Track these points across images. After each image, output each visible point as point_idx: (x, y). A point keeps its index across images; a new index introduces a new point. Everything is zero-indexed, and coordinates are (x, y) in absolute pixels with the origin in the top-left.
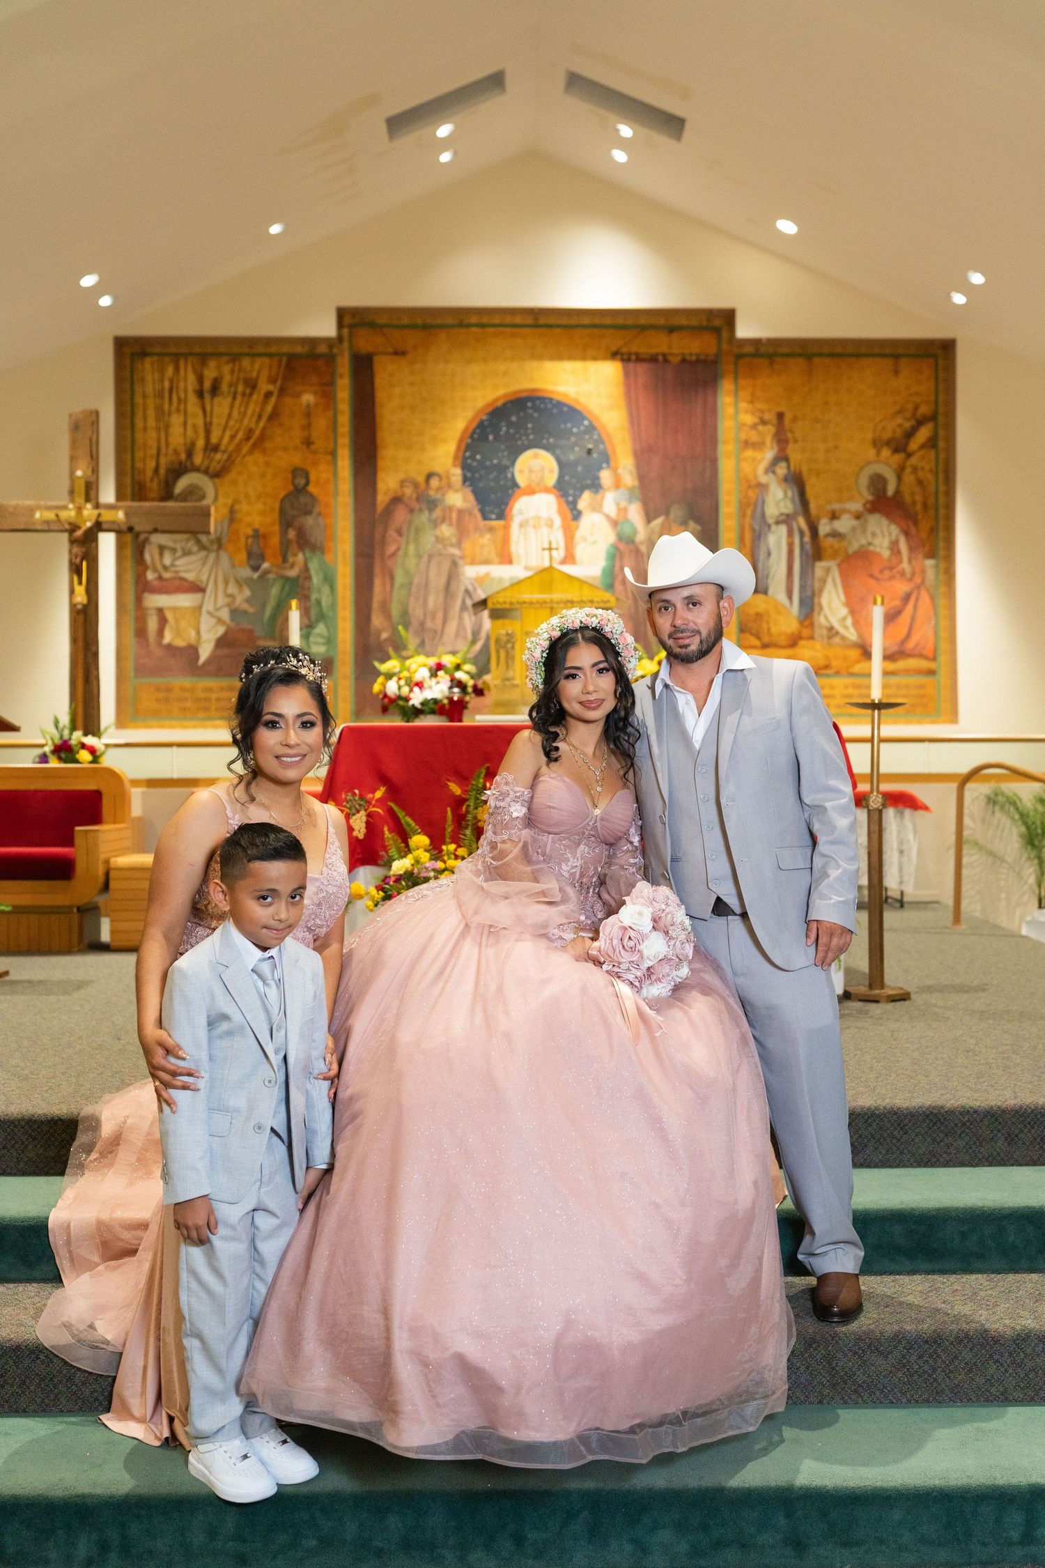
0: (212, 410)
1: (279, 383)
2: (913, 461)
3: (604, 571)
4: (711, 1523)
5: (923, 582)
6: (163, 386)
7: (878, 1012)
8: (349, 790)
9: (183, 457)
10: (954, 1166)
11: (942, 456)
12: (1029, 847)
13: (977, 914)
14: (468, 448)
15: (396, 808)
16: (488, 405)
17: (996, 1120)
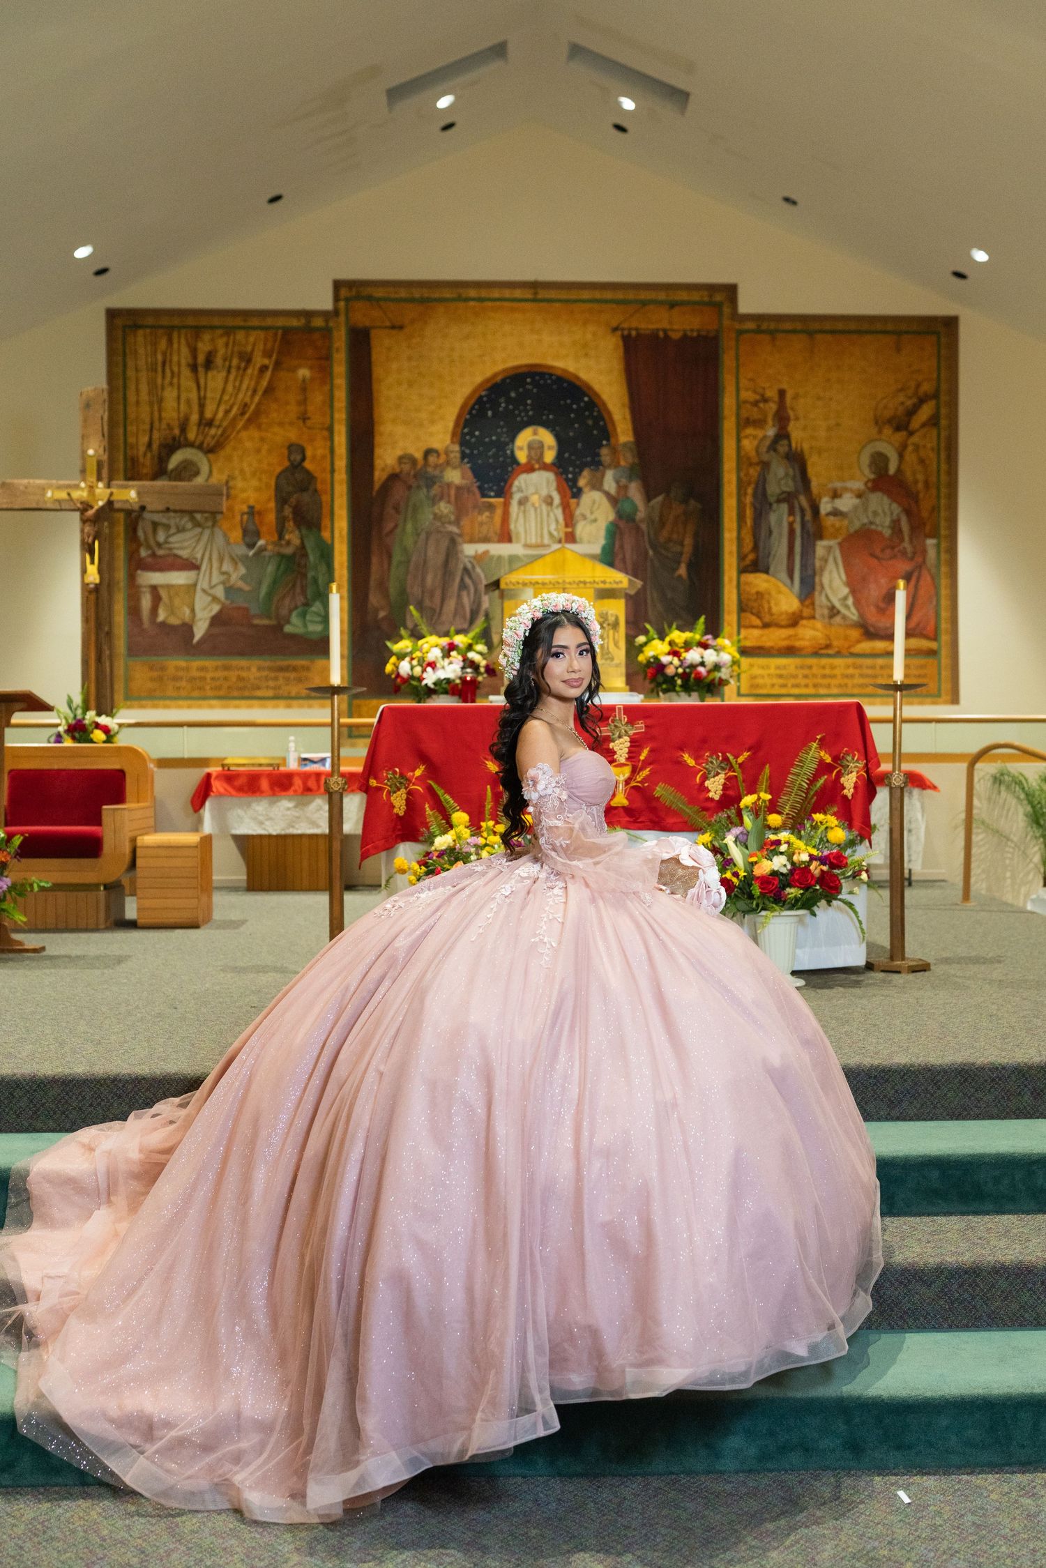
0: (206, 384)
1: (274, 357)
2: (915, 439)
3: (604, 549)
4: (778, 1430)
5: (924, 562)
6: (156, 360)
7: (901, 981)
8: (390, 769)
9: (177, 432)
10: (983, 1119)
11: (944, 434)
12: (1034, 826)
13: (983, 892)
14: (466, 425)
15: (435, 786)
16: (487, 380)
17: (1024, 1076)
